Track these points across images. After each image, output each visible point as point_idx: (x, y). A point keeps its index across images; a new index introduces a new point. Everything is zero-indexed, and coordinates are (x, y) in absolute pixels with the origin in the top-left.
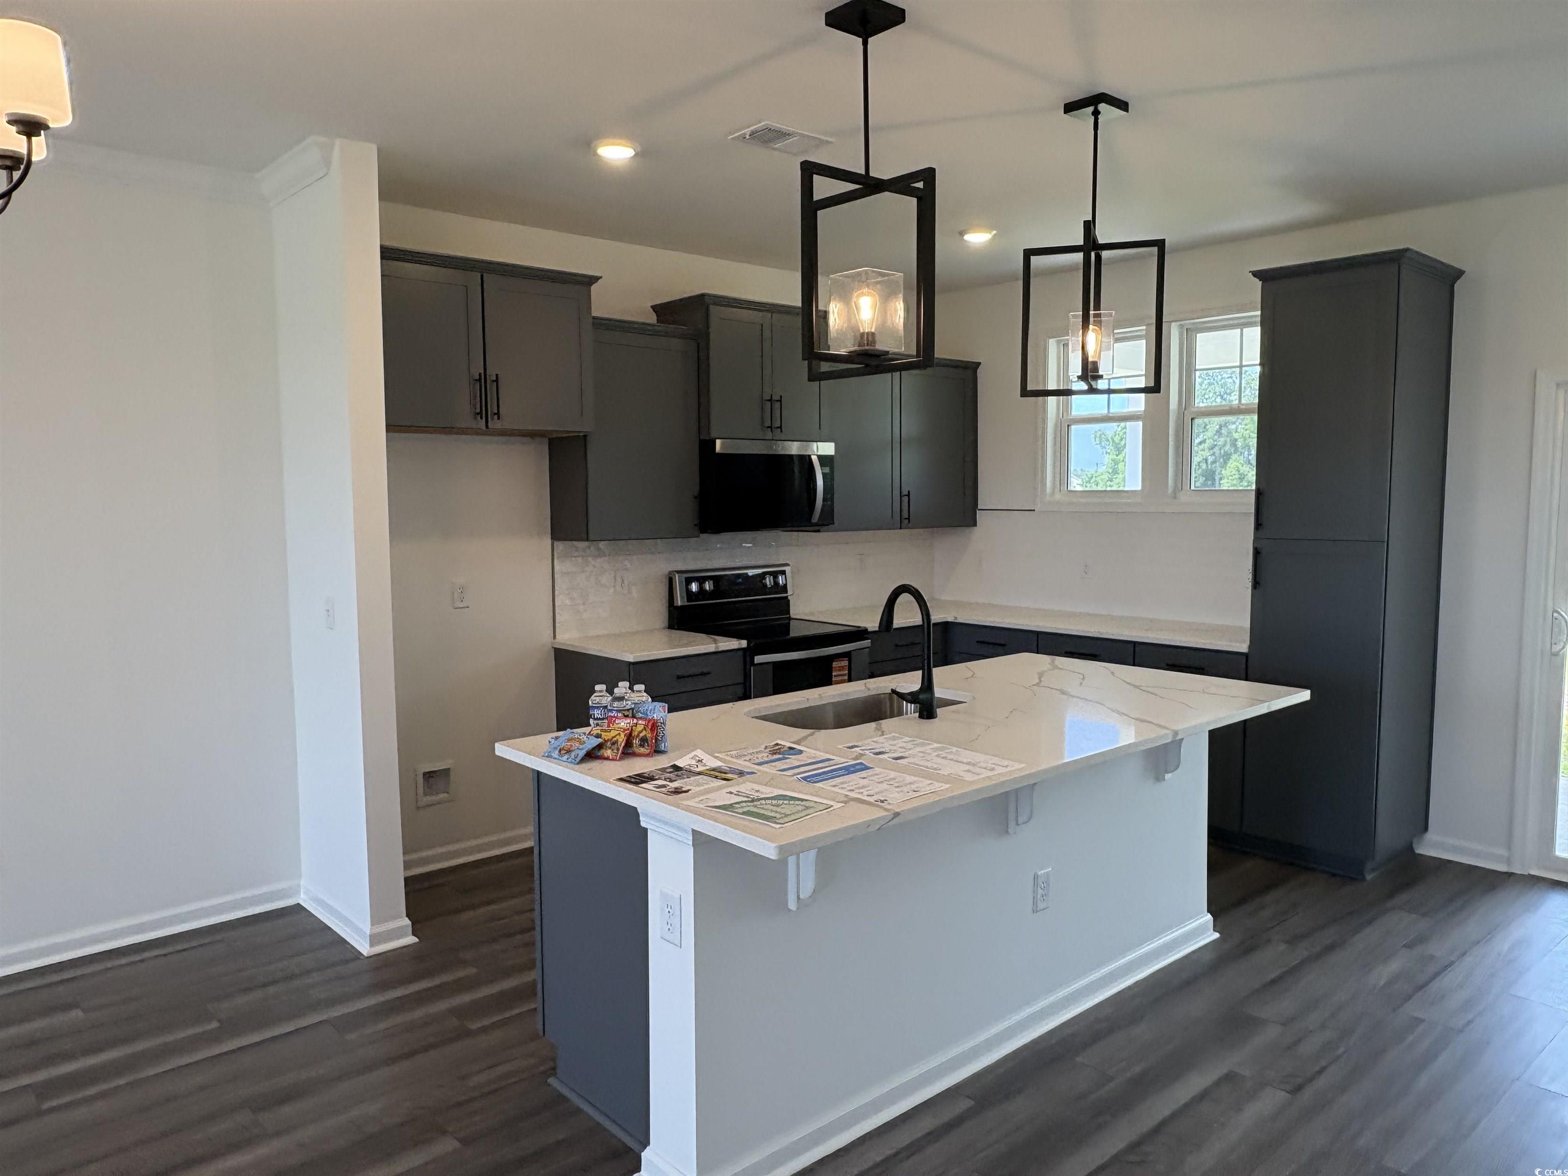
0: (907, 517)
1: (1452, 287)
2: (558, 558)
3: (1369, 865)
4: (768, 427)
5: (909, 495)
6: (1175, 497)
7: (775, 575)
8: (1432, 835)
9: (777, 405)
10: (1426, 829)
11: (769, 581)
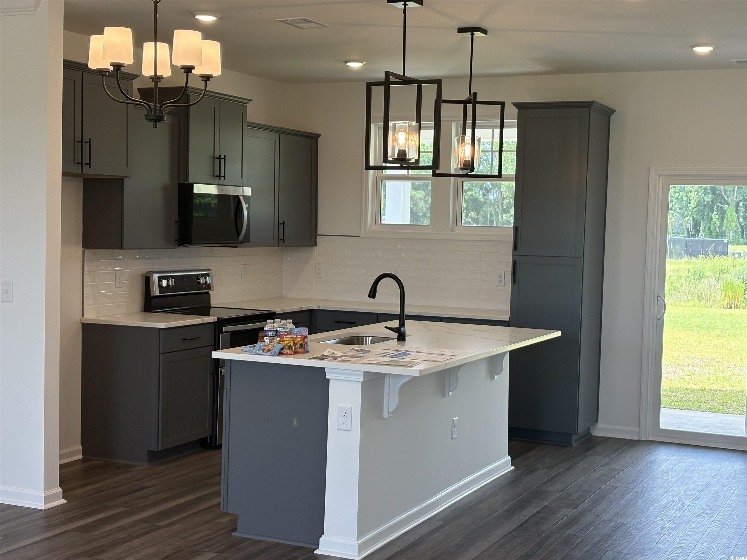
0: (282, 239)
1: (610, 118)
2: (86, 260)
3: (574, 438)
4: (217, 176)
5: (283, 224)
6: (452, 231)
7: (205, 276)
8: (600, 425)
9: (222, 161)
10: (597, 421)
11: (202, 280)
